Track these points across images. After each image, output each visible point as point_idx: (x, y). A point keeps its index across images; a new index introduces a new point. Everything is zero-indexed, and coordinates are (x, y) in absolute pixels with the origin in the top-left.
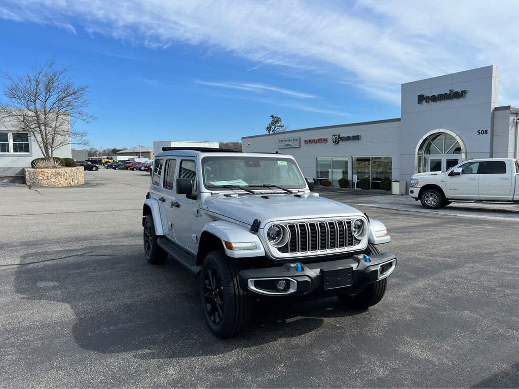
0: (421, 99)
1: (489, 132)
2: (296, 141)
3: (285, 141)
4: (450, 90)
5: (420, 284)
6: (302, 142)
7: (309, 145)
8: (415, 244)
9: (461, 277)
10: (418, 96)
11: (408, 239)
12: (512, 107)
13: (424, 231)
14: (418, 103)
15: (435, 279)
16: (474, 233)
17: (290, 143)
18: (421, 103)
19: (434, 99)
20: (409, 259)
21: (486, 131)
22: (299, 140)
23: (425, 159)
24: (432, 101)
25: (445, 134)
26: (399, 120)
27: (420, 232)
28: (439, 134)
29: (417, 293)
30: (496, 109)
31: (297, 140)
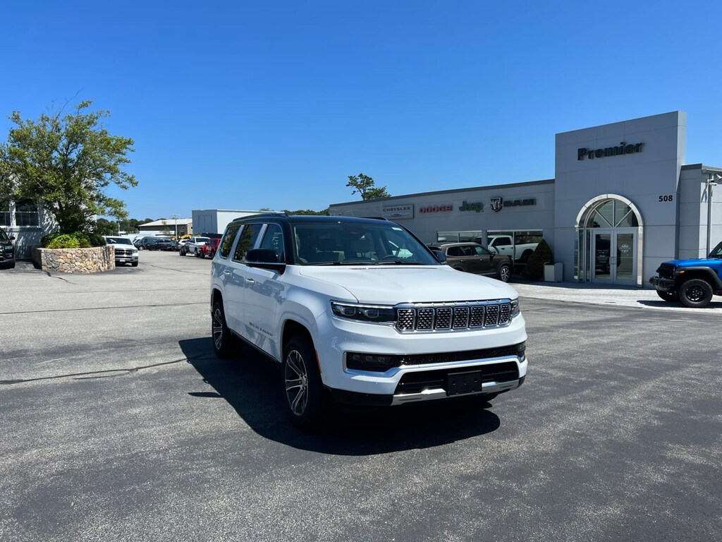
0: (582, 153)
1: (674, 198)
2: (407, 211)
3: (392, 209)
4: (622, 143)
5: (649, 386)
6: (417, 210)
7: (427, 214)
8: (612, 342)
9: (692, 379)
10: (579, 150)
11: (600, 336)
12: (703, 165)
13: (614, 326)
14: (579, 159)
15: (662, 381)
16: (677, 328)
17: (400, 213)
18: (582, 159)
19: (600, 153)
20: (616, 360)
21: (671, 197)
22: (412, 208)
23: (588, 234)
24: (597, 157)
25: (615, 200)
26: (552, 181)
27: (609, 327)
28: (608, 200)
29: (650, 396)
30: (684, 168)
31: (409, 208)
